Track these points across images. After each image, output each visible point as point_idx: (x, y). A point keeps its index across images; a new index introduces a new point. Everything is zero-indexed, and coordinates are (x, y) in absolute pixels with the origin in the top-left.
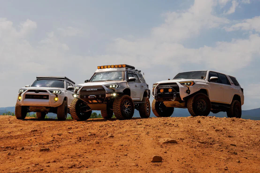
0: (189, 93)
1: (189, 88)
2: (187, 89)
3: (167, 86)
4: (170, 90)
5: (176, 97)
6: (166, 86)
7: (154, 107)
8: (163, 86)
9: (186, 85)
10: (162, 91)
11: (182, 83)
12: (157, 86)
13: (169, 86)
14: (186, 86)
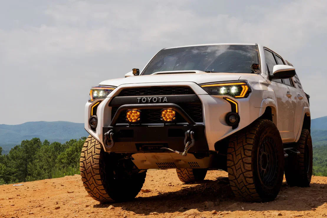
0: (235, 126)
1: (233, 106)
2: (229, 110)
3: (155, 96)
4: (168, 115)
5: (193, 141)
6: (149, 97)
7: (97, 161)
8: (139, 97)
9: (225, 94)
10: (133, 116)
11: (212, 90)
12: (113, 98)
13: (160, 97)
14: (225, 98)
